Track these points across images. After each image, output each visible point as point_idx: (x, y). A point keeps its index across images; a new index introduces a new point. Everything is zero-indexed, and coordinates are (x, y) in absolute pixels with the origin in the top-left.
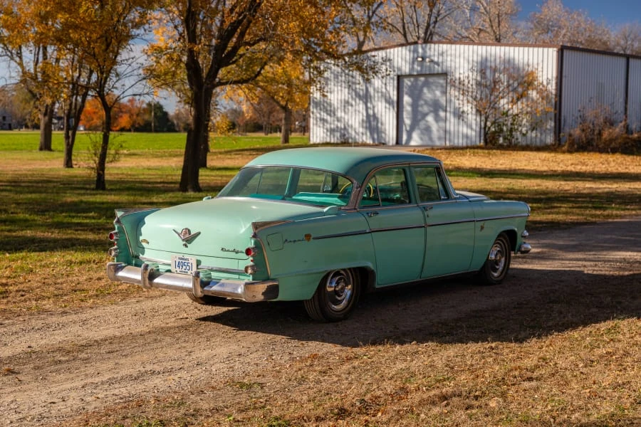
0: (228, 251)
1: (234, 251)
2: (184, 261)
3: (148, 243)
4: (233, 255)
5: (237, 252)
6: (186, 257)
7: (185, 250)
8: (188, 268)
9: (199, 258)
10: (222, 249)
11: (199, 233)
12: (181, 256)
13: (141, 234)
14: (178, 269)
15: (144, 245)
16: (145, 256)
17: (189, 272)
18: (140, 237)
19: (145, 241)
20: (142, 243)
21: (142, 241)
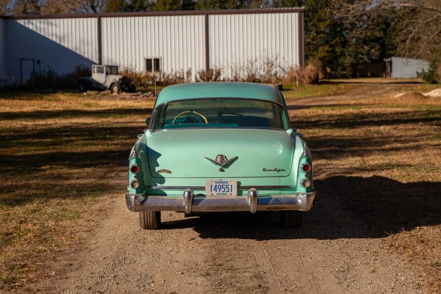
0: (270, 170)
1: (275, 170)
2: (221, 184)
3: (170, 172)
4: (275, 174)
5: (279, 171)
6: (223, 180)
7: (221, 174)
8: (227, 190)
9: (239, 180)
10: (264, 170)
11: (237, 158)
12: (218, 180)
13: (158, 165)
14: (214, 193)
15: (163, 174)
16: (165, 185)
17: (228, 194)
18: (156, 168)
19: (164, 171)
20: (160, 173)
21: (159, 171)
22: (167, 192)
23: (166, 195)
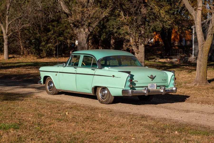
1: (165, 80)
3: (137, 81)
6: (153, 84)
7: (152, 82)
9: (157, 84)
10: (162, 80)
11: (156, 76)
12: (151, 84)
13: (134, 79)
14: (150, 88)
15: (135, 82)
16: (136, 86)
17: (154, 88)
18: (133, 80)
19: (136, 81)
20: (134, 82)
21: (134, 81)
22: (136, 88)
23: (136, 89)
